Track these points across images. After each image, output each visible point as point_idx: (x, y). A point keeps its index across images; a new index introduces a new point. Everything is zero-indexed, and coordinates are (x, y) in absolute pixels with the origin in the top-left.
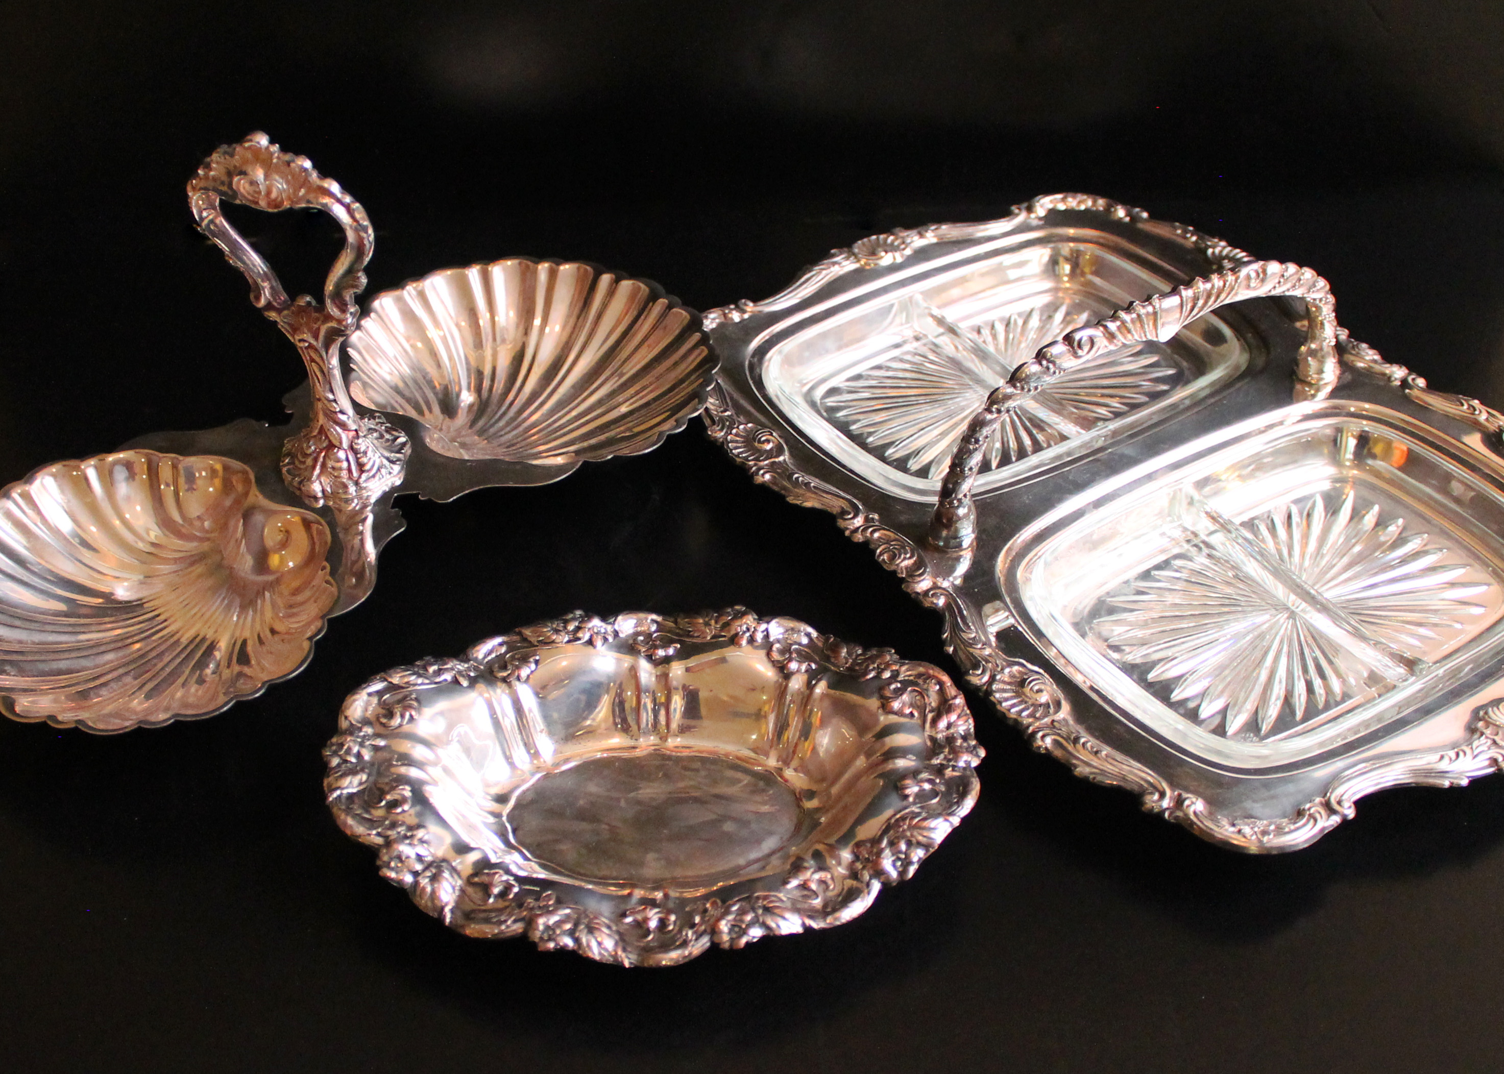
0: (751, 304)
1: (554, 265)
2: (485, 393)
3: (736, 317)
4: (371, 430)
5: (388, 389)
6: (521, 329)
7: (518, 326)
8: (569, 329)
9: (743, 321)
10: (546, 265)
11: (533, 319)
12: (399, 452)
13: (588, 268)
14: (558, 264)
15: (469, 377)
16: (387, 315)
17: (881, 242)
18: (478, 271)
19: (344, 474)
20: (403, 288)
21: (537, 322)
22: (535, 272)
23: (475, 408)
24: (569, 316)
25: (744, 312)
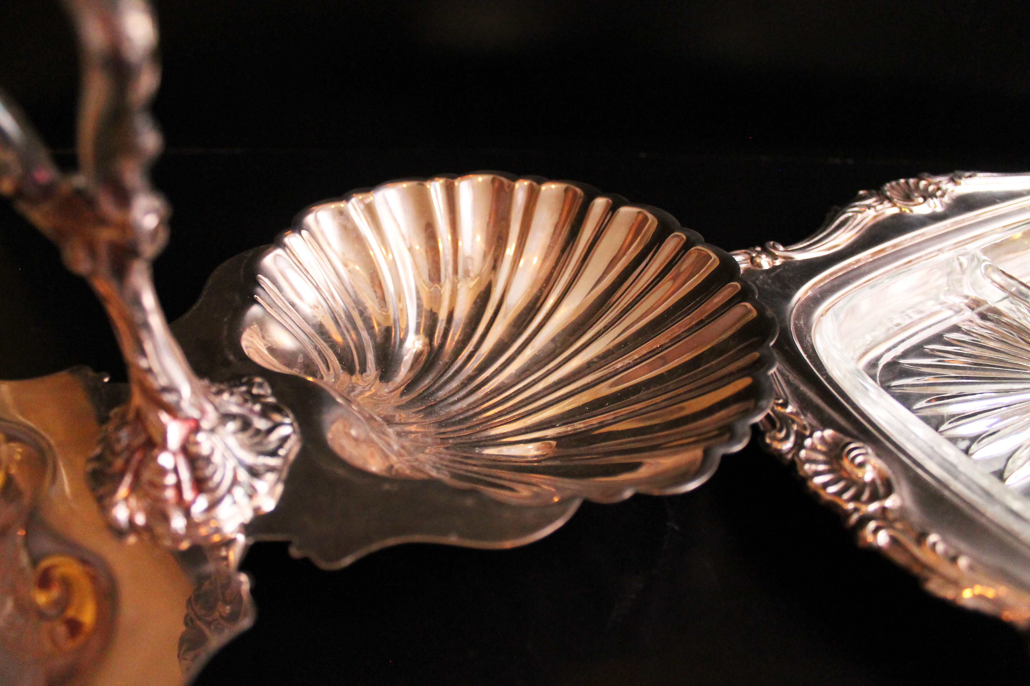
0: (781, 248)
1: (535, 184)
2: (437, 341)
3: (765, 262)
4: (226, 417)
5: (309, 329)
6: (490, 258)
7: (485, 256)
8: (549, 264)
9: (774, 268)
10: (526, 183)
11: (505, 247)
12: (273, 454)
13: (579, 190)
14: (540, 183)
15: (419, 315)
16: (322, 232)
17: (912, 186)
18: (441, 185)
19: (170, 494)
20: (348, 199)
21: (510, 251)
22: (512, 189)
23: (424, 358)
24: (550, 247)
25: (775, 257)
